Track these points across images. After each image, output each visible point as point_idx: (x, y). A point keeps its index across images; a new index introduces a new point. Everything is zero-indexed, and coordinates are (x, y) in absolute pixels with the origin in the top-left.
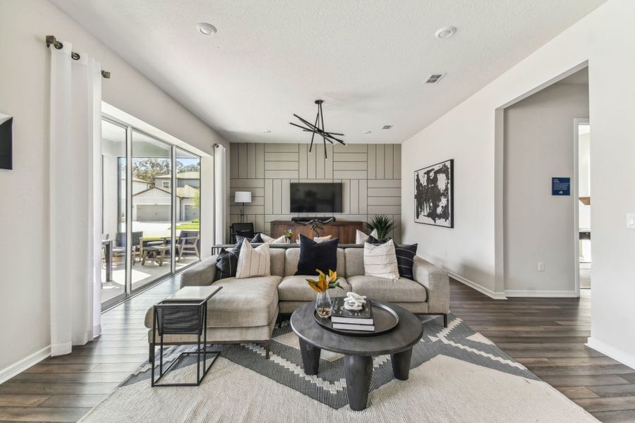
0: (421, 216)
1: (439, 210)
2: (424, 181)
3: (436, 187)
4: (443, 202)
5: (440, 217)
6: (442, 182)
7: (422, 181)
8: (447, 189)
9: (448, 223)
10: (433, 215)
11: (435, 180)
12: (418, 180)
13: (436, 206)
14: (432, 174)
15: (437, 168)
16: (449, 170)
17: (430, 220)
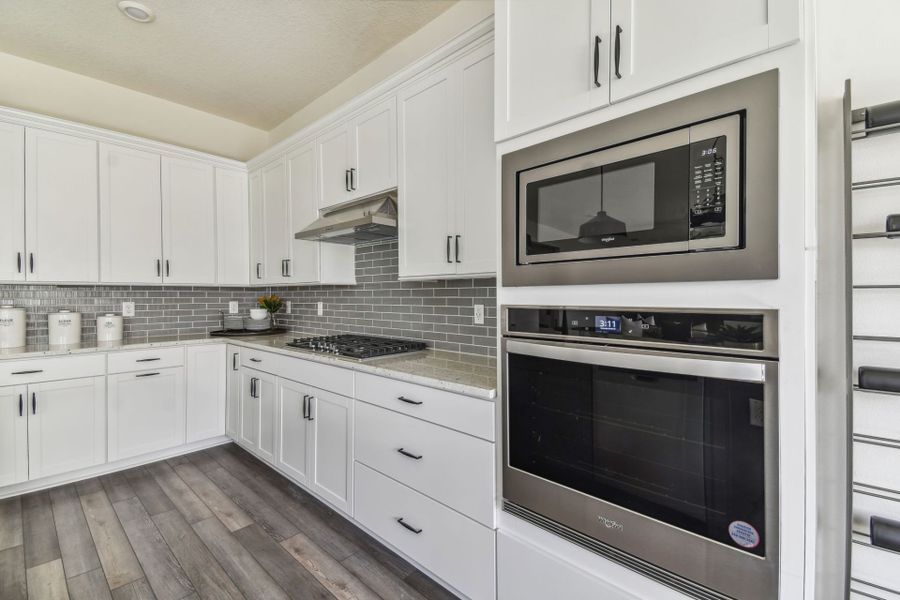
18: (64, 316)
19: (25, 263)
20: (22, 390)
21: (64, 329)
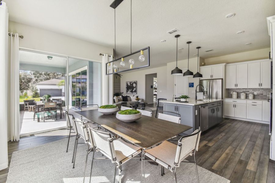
0: (128, 92)
1: (134, 91)
2: (129, 84)
3: (133, 86)
4: (135, 89)
5: (134, 92)
6: (134, 85)
7: (128, 84)
8: (136, 86)
9: (136, 93)
10: (132, 92)
11: (133, 84)
12: (127, 84)
13: (133, 90)
14: (132, 83)
15: (133, 82)
16: (136, 83)
17: (131, 93)
18: (243, 94)
19: (236, 85)
20: (234, 104)
21: (243, 96)
